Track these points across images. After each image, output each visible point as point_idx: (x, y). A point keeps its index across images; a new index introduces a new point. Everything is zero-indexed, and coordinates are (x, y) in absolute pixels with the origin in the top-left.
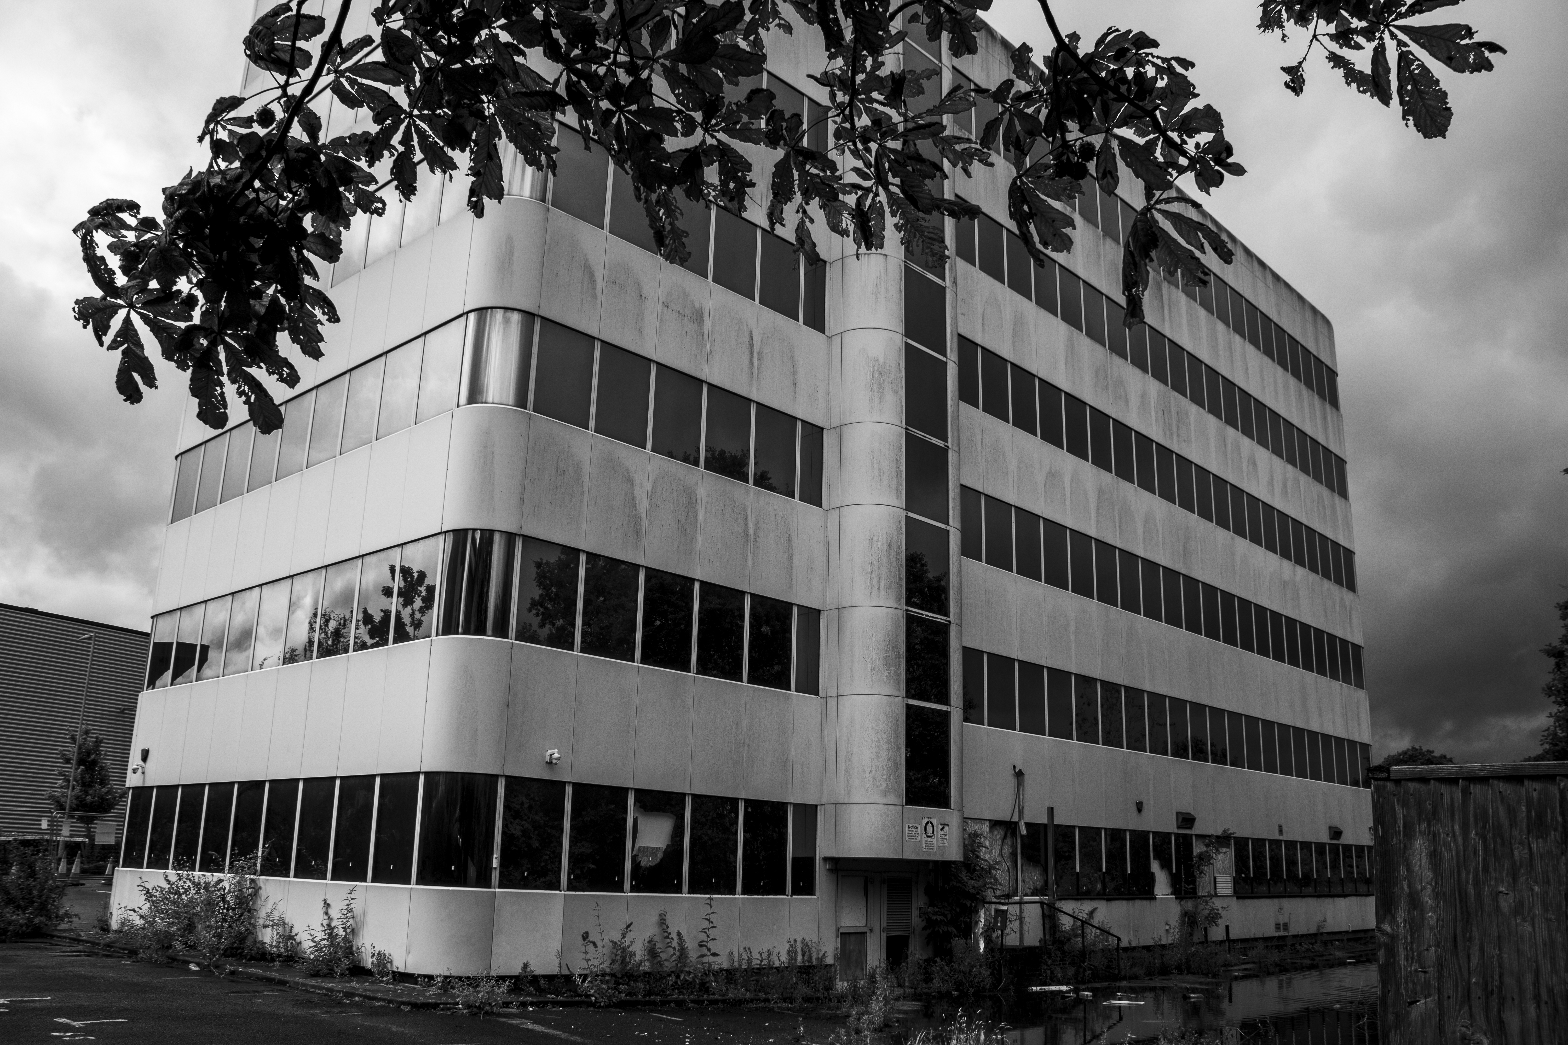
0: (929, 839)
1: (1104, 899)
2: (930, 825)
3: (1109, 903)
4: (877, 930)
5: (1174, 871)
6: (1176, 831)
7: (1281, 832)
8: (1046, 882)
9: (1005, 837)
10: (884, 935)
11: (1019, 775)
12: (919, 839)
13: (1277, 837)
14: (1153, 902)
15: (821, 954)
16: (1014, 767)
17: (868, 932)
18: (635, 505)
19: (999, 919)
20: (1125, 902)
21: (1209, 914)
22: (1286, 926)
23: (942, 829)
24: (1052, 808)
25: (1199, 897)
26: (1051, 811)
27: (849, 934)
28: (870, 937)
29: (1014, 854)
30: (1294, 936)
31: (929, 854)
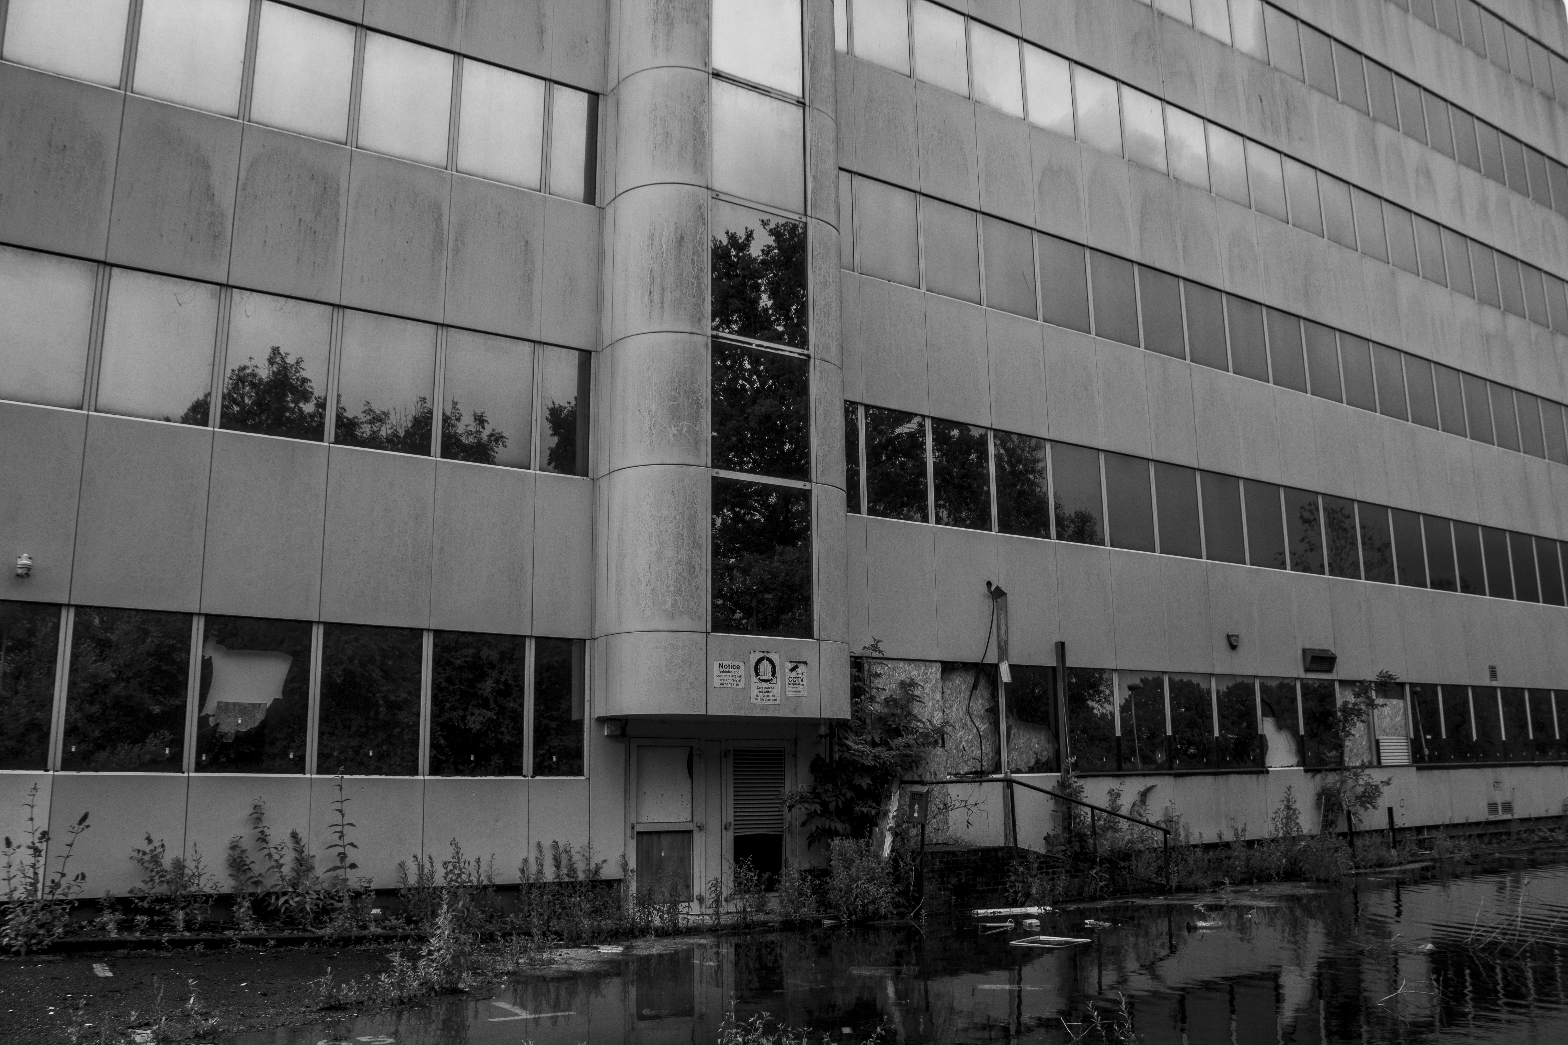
0: (764, 685)
1: (1170, 775)
2: (765, 662)
3: (1180, 780)
4: (714, 825)
5: (1302, 732)
6: (1302, 675)
7: (1493, 674)
8: (1057, 752)
9: (975, 687)
10: (730, 836)
11: (997, 594)
12: (742, 684)
13: (1486, 681)
14: (1262, 777)
15: (592, 866)
16: (989, 584)
17: (696, 830)
18: (210, 197)
19: (916, 807)
20: (1209, 779)
21: (1365, 792)
22: (1508, 807)
23: (792, 670)
24: (1063, 644)
25: (1347, 769)
26: (1061, 647)
27: (659, 833)
28: (698, 839)
29: (993, 712)
30: (1523, 820)
31: (764, 708)
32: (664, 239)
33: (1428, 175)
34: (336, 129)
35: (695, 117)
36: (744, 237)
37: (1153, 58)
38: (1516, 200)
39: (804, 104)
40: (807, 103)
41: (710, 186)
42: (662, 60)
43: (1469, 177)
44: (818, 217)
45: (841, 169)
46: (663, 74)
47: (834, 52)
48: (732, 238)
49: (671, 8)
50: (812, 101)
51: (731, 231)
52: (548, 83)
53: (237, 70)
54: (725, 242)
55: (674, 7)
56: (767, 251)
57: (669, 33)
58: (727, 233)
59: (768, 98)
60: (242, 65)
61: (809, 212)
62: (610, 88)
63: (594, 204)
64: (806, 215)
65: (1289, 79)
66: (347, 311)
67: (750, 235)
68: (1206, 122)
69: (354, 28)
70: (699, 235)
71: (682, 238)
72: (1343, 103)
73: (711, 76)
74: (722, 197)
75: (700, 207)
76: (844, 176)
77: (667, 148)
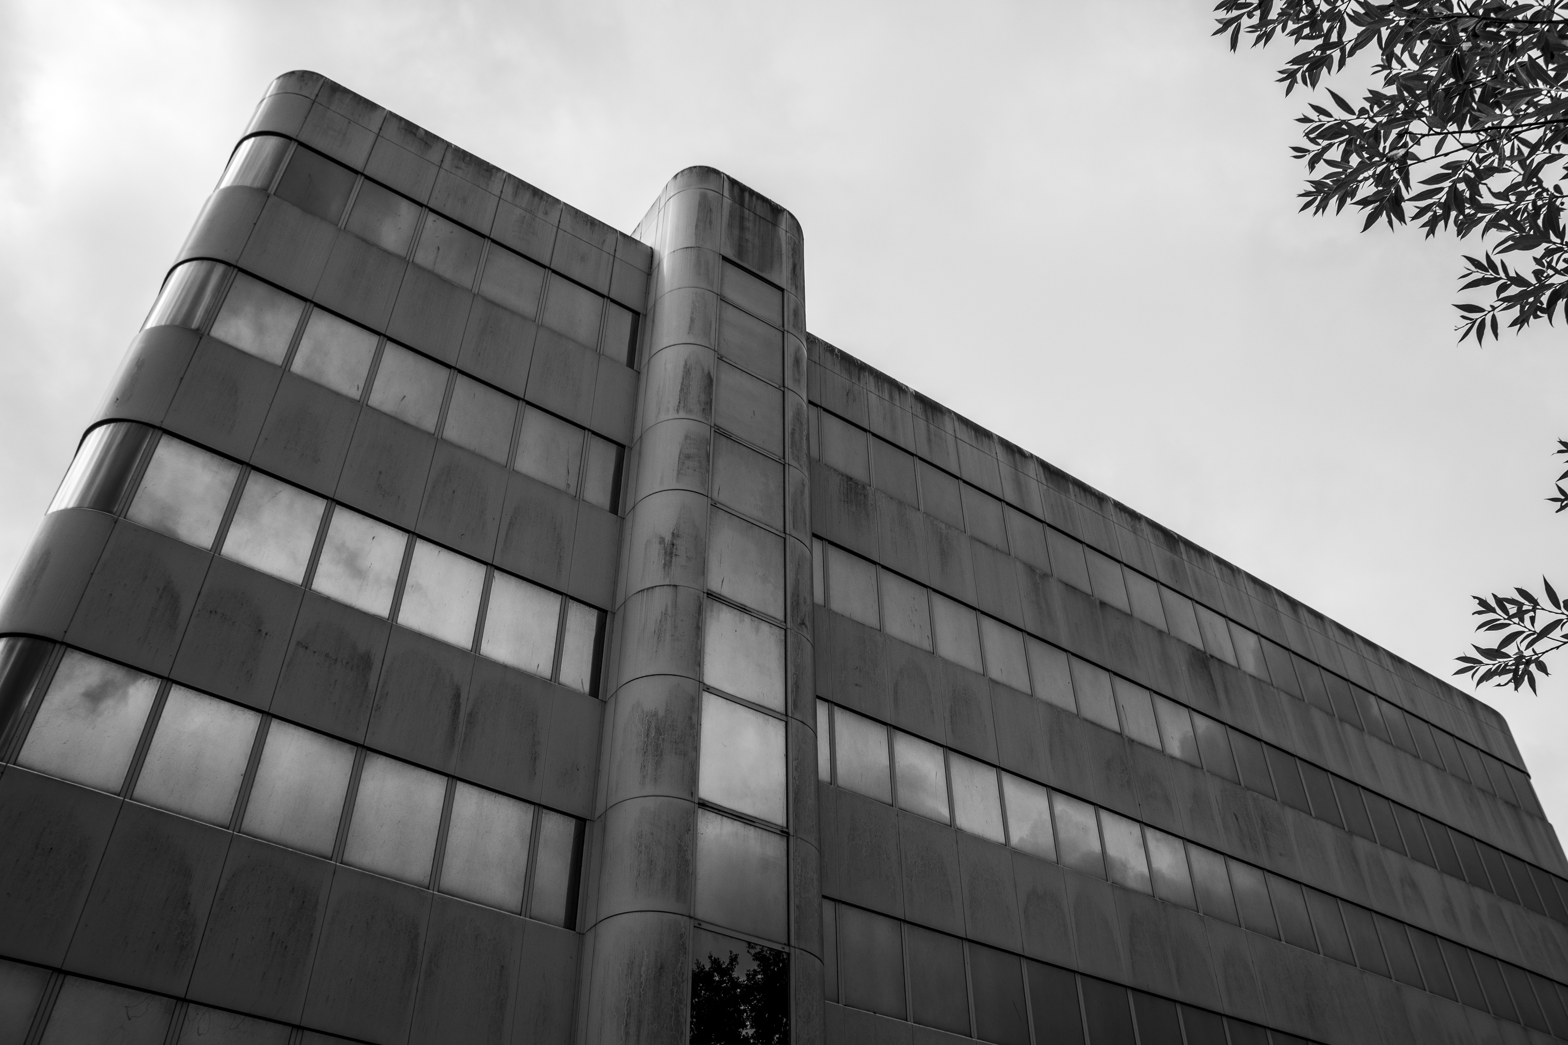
18: (186, 905)
32: (643, 969)
33: (1414, 885)
34: (324, 843)
35: (680, 845)
36: (727, 962)
37: (1128, 782)
38: (1507, 908)
39: (788, 834)
40: (791, 833)
41: (692, 915)
42: (649, 790)
43: (1455, 886)
44: (801, 947)
45: (824, 897)
46: (650, 803)
47: (818, 783)
48: (716, 962)
49: (661, 741)
50: (796, 831)
51: (715, 956)
52: (537, 807)
53: (237, 782)
54: (708, 966)
55: (663, 739)
56: (751, 976)
57: (657, 764)
58: (710, 957)
59: (752, 828)
60: (242, 777)
61: (792, 943)
62: (598, 814)
63: (574, 930)
64: (789, 945)
65: (1261, 797)
66: (306, 1033)
67: (734, 959)
68: (1185, 841)
69: (356, 748)
70: (679, 965)
71: (662, 967)
72: (1317, 818)
73: (697, 806)
74: (704, 926)
75: (682, 936)
76: (828, 906)
77: (650, 876)
